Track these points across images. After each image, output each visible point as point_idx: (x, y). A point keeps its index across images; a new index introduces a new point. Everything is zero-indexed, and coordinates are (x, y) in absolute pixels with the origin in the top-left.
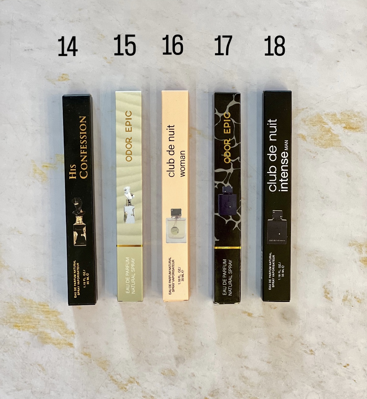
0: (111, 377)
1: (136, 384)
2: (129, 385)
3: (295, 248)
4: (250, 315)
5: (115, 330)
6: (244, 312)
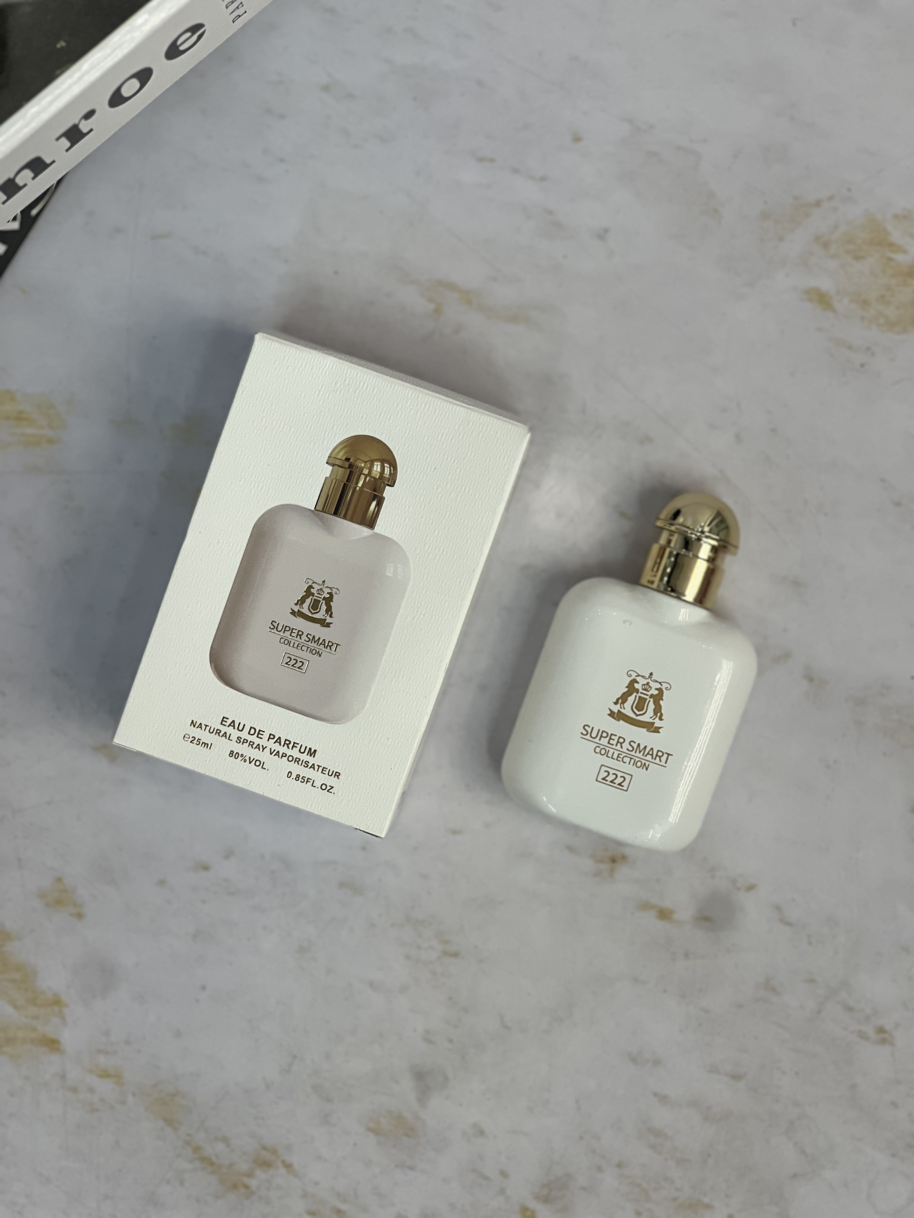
0: (197, 1149)
1: (283, 1171)
2: (261, 1174)
3: (811, 680)
4: (664, 914)
5: (204, 988)
6: (645, 906)
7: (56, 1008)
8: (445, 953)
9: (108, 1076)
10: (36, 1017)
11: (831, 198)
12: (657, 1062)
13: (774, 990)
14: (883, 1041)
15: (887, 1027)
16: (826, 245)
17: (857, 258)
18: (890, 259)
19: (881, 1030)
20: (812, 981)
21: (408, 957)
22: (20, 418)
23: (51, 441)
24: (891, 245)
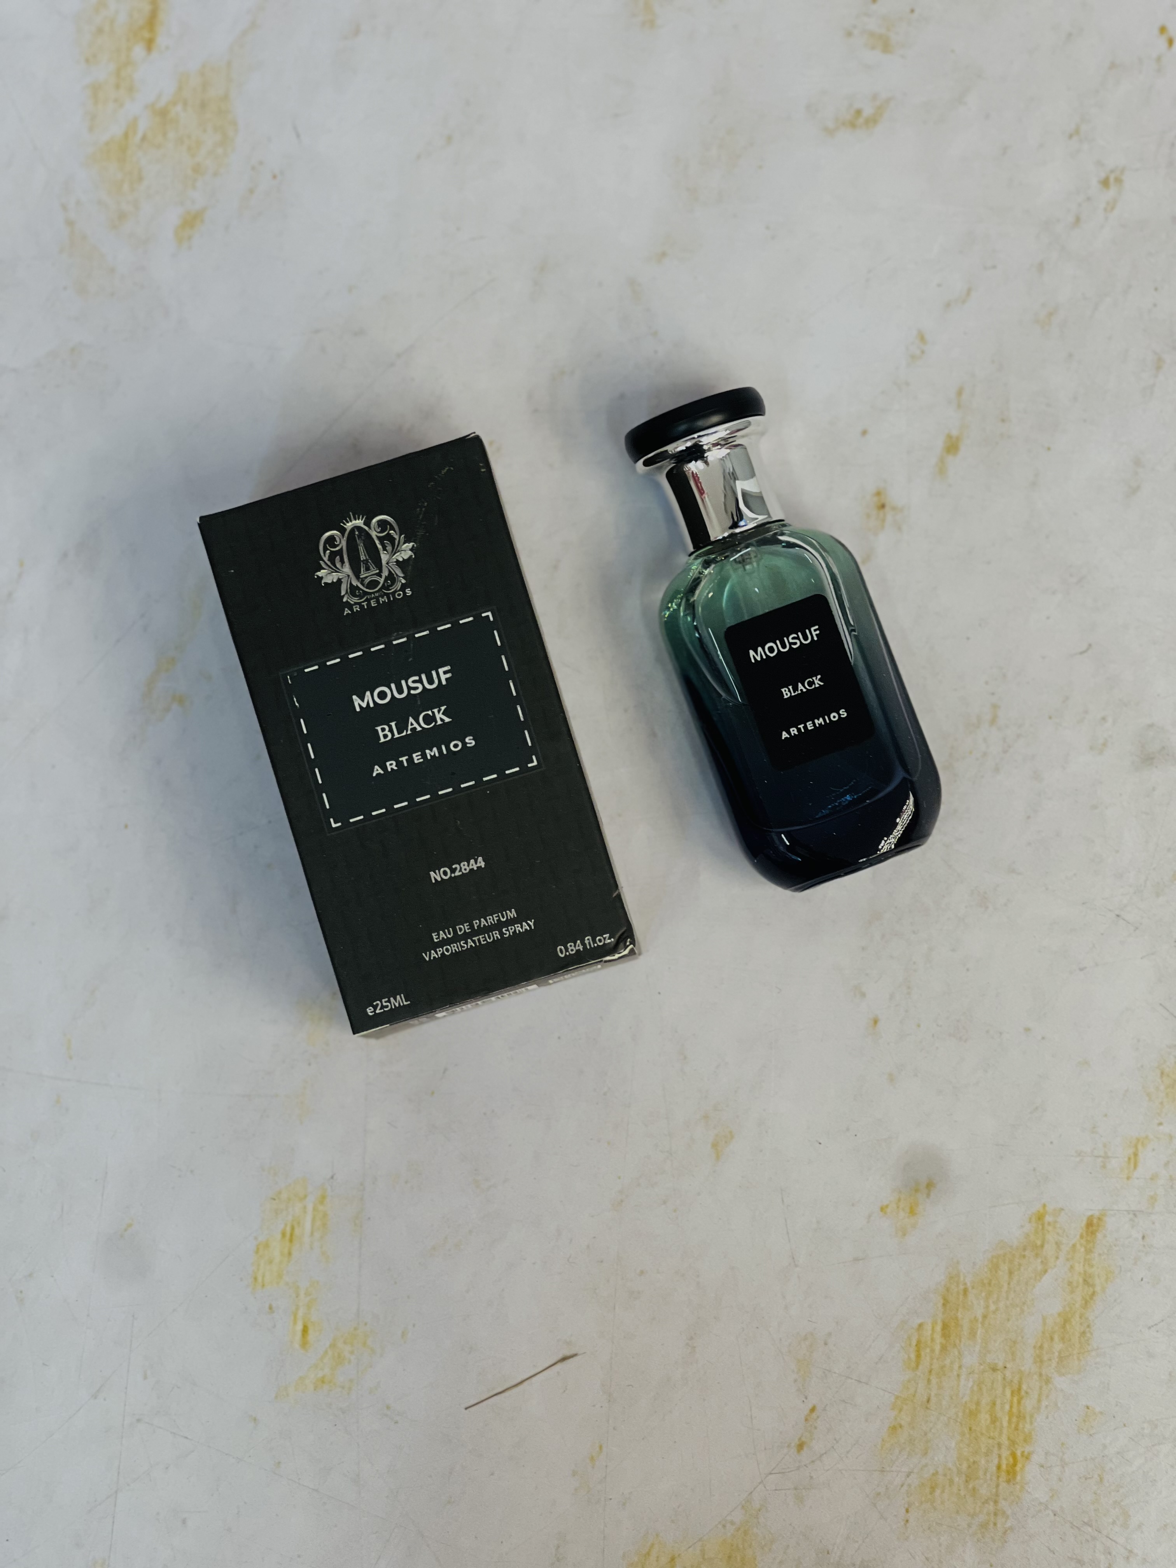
3: (664, 254)
4: (952, 446)
5: (1027, 1030)
6: (941, 470)
7: (1048, 1219)
8: (993, 721)
9: (1136, 1155)
10: (1058, 1244)
11: (64, 207)
12: (1137, 462)
13: (1051, 314)
14: (1118, 181)
15: (1103, 175)
16: (122, 216)
17: (140, 179)
18: (144, 138)
19: (1105, 183)
20: (1041, 267)
21: (997, 770)
22: (290, 1236)
23: (322, 1199)
24: (126, 135)
